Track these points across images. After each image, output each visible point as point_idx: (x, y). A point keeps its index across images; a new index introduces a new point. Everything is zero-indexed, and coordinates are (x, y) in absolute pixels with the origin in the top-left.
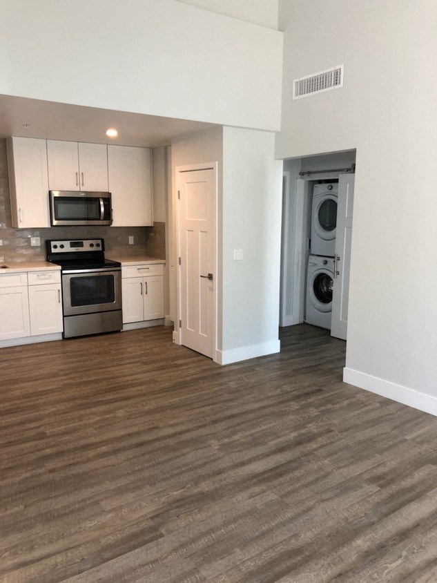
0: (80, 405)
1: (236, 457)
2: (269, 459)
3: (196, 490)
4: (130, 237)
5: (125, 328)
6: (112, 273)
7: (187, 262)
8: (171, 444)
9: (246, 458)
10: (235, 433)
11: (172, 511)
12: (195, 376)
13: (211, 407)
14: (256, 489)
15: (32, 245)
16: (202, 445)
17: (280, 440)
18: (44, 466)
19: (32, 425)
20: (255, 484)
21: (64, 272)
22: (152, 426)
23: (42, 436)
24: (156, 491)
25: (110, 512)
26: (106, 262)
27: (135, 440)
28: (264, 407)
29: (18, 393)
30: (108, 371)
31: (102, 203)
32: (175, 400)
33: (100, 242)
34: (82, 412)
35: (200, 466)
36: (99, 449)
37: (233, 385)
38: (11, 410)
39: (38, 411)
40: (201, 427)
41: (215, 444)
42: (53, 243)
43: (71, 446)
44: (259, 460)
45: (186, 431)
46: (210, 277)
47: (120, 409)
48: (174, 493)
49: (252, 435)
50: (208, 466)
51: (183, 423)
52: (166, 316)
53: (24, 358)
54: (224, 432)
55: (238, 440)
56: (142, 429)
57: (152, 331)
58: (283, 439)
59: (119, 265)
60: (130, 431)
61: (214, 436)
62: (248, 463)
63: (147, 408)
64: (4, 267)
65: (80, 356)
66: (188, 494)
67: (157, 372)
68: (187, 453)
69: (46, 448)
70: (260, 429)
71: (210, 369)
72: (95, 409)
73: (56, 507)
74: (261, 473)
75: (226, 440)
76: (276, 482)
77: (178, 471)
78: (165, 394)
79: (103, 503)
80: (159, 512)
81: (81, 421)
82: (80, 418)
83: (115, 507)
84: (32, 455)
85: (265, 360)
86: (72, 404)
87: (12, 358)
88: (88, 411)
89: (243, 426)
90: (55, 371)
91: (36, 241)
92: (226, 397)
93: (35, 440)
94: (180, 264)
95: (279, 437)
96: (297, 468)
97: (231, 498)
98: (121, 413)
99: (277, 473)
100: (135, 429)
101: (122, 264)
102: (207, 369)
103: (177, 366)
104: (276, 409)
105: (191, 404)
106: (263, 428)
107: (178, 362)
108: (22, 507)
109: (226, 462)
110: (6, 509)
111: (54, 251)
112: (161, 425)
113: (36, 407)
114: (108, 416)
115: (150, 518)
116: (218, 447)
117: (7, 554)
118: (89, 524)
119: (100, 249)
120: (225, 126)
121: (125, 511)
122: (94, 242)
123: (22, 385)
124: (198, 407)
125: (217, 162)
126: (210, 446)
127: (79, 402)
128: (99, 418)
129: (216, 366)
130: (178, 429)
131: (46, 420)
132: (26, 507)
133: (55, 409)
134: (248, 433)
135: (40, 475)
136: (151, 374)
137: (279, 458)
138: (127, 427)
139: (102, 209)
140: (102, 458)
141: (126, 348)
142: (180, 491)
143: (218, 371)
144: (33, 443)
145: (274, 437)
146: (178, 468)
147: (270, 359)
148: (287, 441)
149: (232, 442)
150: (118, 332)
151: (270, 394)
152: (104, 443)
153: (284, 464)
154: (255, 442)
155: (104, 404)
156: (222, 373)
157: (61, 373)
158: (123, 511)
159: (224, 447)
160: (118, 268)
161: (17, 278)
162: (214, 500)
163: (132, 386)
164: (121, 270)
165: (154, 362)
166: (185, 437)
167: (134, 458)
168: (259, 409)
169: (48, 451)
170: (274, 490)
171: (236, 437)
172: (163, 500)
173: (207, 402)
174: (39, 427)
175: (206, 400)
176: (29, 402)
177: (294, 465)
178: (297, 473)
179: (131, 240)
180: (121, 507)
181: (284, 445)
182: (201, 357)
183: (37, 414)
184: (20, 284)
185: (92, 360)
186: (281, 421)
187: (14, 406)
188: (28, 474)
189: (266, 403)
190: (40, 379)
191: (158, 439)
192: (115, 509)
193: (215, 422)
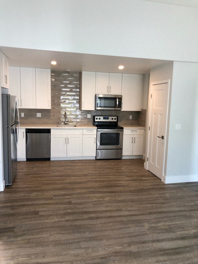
0: (91, 191)
1: (155, 236)
2: (174, 242)
3: (128, 249)
4: (130, 116)
5: (123, 158)
6: (119, 132)
7: (152, 129)
8: (125, 220)
9: (162, 238)
10: (159, 222)
11: (112, 257)
12: (149, 187)
13: (152, 205)
14: (161, 258)
15: (88, 117)
16: (140, 225)
17: (184, 232)
18: (65, 218)
19: (68, 197)
20: (162, 255)
21: (98, 130)
22: (119, 209)
23: (70, 203)
24: (108, 244)
25: (83, 248)
26: (118, 127)
27: (108, 214)
28: (181, 211)
29: (68, 181)
30: (109, 177)
31: (117, 100)
32: (135, 197)
33: (116, 117)
34: (90, 195)
35: (135, 236)
36: (90, 215)
37: (167, 195)
38: (63, 188)
39: (73, 191)
40: (143, 214)
41: (147, 226)
42: (96, 117)
43: (79, 210)
44: (169, 241)
45: (134, 215)
46: (163, 137)
47: (107, 197)
48: (117, 248)
49: (168, 225)
50: (139, 237)
51: (135, 210)
52: (144, 155)
53: (77, 166)
54: (154, 220)
55: (160, 226)
56: (114, 209)
57: (135, 161)
58: (186, 232)
59: (122, 128)
60: (107, 209)
61: (148, 221)
62: (161, 241)
63: (120, 199)
64: (75, 126)
65: (100, 168)
66: (124, 250)
67: (131, 182)
68: (131, 227)
69: (69, 209)
70: (175, 223)
71: (159, 185)
72: (96, 195)
73: (62, 239)
74: (167, 249)
75: (153, 225)
76: (174, 257)
77: (122, 236)
78: (131, 193)
79: (82, 243)
80: (106, 256)
81: (88, 199)
82: (88, 198)
83: (86, 247)
84: (62, 211)
85: (189, 185)
86: (88, 190)
87: (72, 165)
88: (93, 195)
89: (165, 219)
90: (87, 173)
91: (89, 116)
92: (162, 201)
93: (66, 204)
94: (149, 130)
95: (184, 230)
96: (189, 252)
97: (145, 259)
98: (107, 199)
99: (176, 251)
100: (111, 209)
101: (124, 128)
102: (156, 185)
103: (142, 180)
104: (188, 214)
105: (142, 201)
106: (177, 223)
107: (143, 178)
108: (48, 235)
109: (150, 237)
110: (42, 234)
111: (96, 120)
112: (123, 209)
113: (72, 189)
114: (101, 199)
115: (100, 258)
116: (148, 228)
117: (33, 256)
118: (72, 252)
119: (116, 120)
120: (175, 61)
121: (90, 250)
122: (114, 118)
123: (71, 178)
124: (145, 204)
125: (170, 80)
126: (144, 226)
127: (91, 190)
128: (96, 200)
129: (162, 184)
130: (131, 213)
131: (74, 196)
132: (50, 235)
133: (80, 191)
134: (167, 224)
135: (62, 221)
136: (128, 182)
137: (181, 243)
138: (107, 207)
139: (117, 103)
140: (91, 220)
141: (121, 167)
142: (120, 247)
143: (163, 186)
144: (65, 206)
145: (181, 229)
146: (123, 234)
147: (193, 184)
148: (188, 234)
149: (157, 227)
150: (120, 159)
151: (187, 204)
152: (94, 213)
153: (182, 247)
154: (169, 230)
155: (102, 193)
156: (164, 188)
157: (89, 175)
158: (89, 250)
159: (151, 228)
160: (122, 130)
161: (79, 131)
162: (136, 258)
163: (117, 186)
164: (123, 131)
165: (131, 176)
166: (133, 218)
167: (104, 223)
168: (177, 211)
169: (69, 211)
170: (171, 261)
171: (159, 225)
172: (109, 250)
173: (150, 202)
174: (70, 198)
175: (151, 200)
176: (71, 186)
177: (188, 249)
178: (188, 255)
179: (131, 117)
180: (88, 248)
181: (186, 236)
182: (156, 178)
183: (72, 192)
184: (79, 134)
185: (104, 171)
186: (189, 221)
187: (64, 187)
188: (57, 220)
189: (183, 209)
190: (79, 176)
191: (119, 216)
192: (86, 248)
193: (151, 213)
